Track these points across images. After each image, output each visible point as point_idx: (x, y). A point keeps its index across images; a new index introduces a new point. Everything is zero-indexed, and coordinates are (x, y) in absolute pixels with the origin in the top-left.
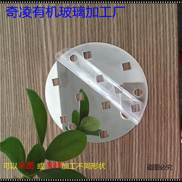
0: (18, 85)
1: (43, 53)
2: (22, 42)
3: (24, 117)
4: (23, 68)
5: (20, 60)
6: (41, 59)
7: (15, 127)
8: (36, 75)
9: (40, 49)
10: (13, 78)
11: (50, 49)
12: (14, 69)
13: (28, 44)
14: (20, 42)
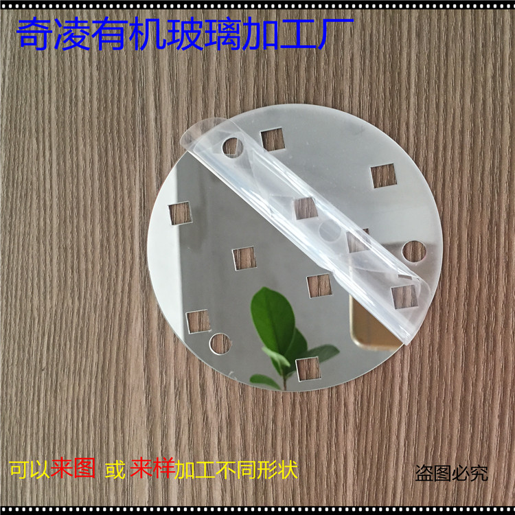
0: (71, 217)
1: (145, 131)
2: (88, 96)
3: (84, 309)
4: (88, 171)
5: (81, 147)
6: (139, 147)
7: (57, 338)
8: (122, 190)
9: (138, 118)
10: (59, 199)
11: (166, 120)
12: (62, 172)
13: (106, 102)
14: (84, 98)
